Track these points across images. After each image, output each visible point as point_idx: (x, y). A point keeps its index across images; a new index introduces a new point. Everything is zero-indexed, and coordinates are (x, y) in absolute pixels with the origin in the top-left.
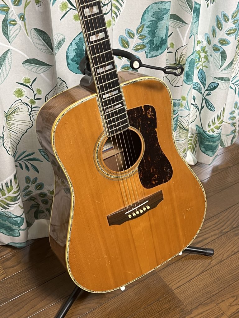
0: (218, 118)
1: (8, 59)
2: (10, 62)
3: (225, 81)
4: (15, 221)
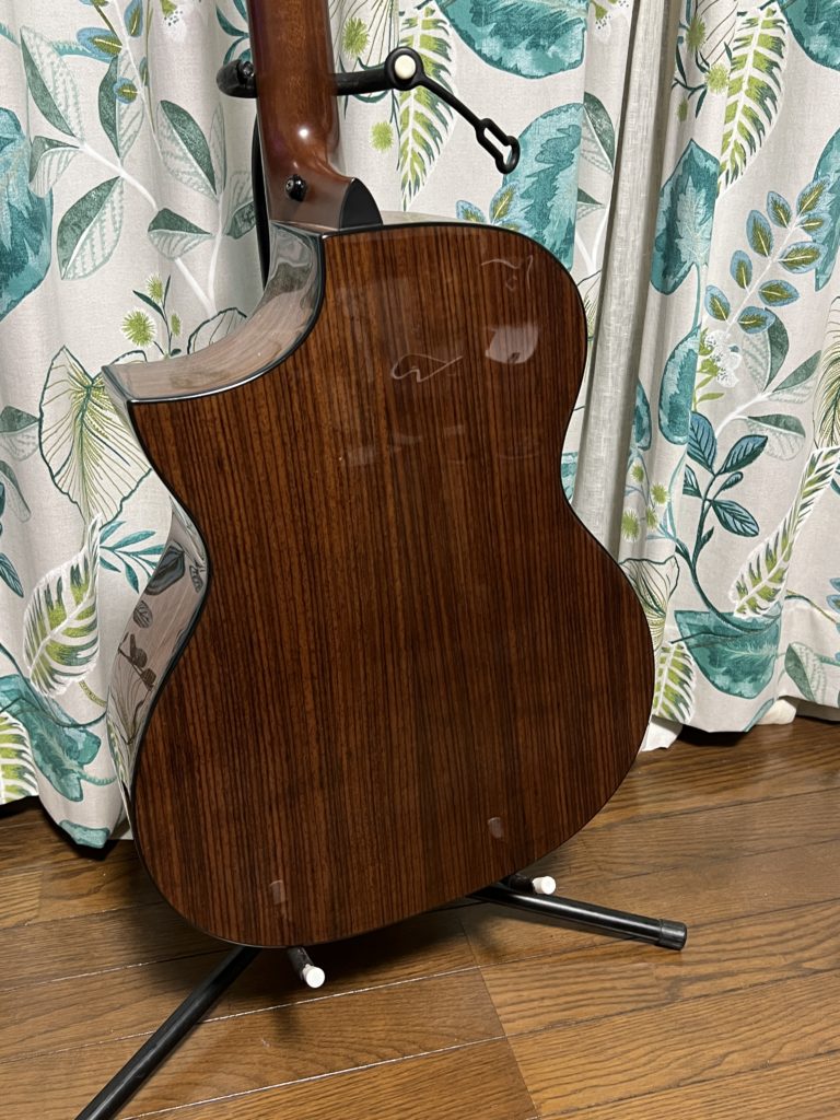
0: (767, 559)
1: (113, 209)
2: (118, 219)
3: (786, 427)
4: (70, 738)
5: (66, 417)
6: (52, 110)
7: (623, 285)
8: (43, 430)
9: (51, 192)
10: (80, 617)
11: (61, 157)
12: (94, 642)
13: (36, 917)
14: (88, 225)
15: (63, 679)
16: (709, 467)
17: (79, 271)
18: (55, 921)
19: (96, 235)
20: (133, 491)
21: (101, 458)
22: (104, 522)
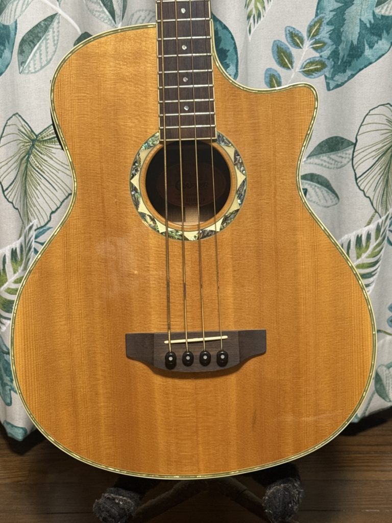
5: (15, 156)
9: (16, 22)
14: (38, 42)
17: (32, 69)
19: (43, 48)
20: (58, 208)
21: (39, 185)
22: (39, 226)
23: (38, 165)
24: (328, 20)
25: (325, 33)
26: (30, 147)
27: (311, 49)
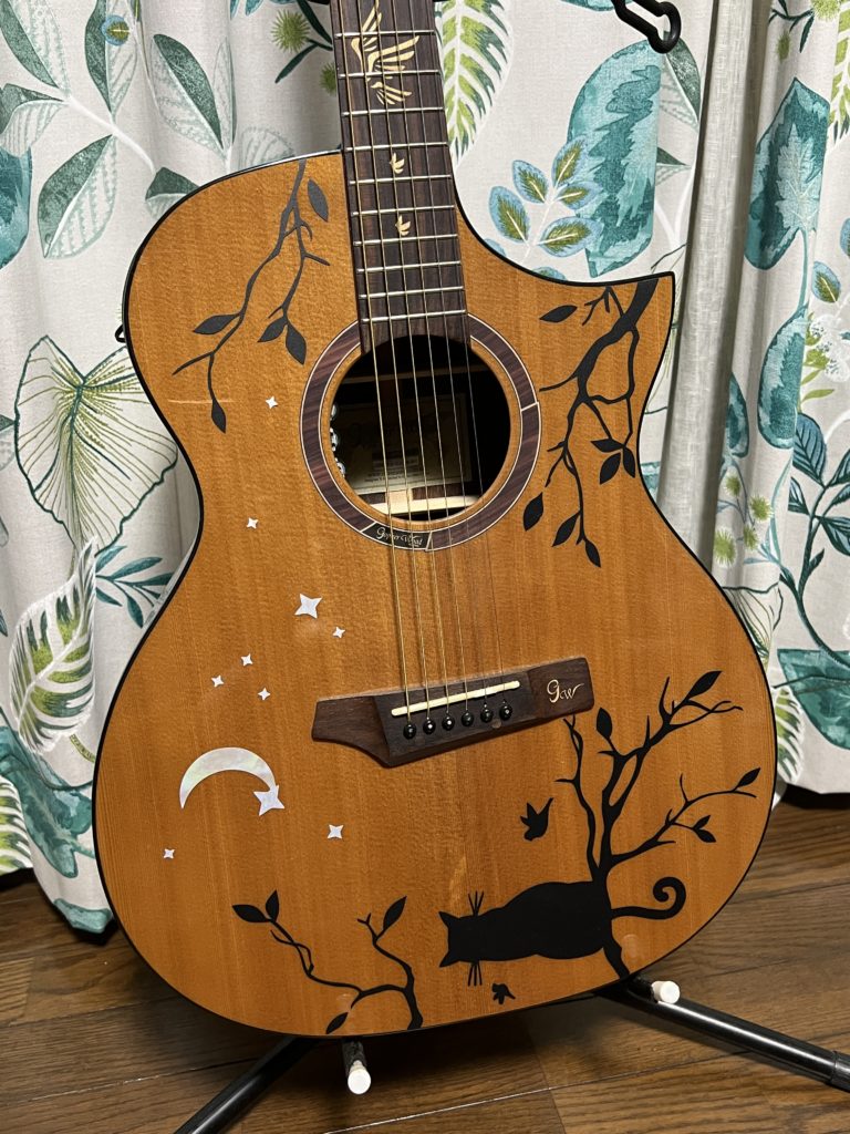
1: (106, 174)
4: (61, 803)
5: (49, 420)
6: (30, 56)
7: (711, 264)
8: (20, 434)
9: (29, 152)
10: (69, 659)
11: (42, 112)
12: (87, 689)
13: (22, 1016)
14: (75, 194)
15: (50, 732)
16: (818, 478)
17: (66, 249)
18: (43, 1022)
19: (86, 206)
20: (135, 510)
21: (96, 470)
22: (101, 547)
23: (90, 433)
24: (591, 146)
25: (586, 171)
26: (75, 401)
27: (561, 203)
